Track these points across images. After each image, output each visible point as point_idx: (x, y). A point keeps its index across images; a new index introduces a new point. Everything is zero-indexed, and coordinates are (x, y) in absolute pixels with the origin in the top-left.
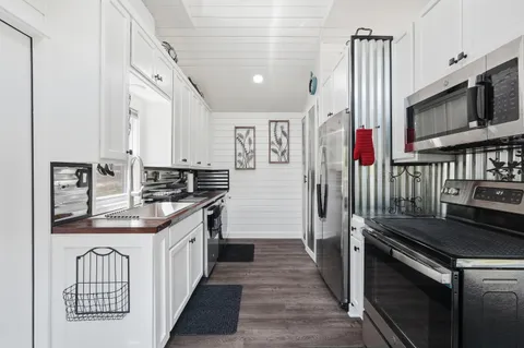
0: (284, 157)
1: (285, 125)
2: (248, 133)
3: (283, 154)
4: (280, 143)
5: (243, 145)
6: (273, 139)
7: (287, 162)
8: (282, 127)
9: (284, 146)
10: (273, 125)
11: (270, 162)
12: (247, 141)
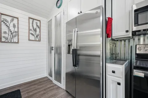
0: (38, 38)
1: (38, 22)
2: (12, 20)
3: (37, 36)
4: (35, 30)
5: (8, 27)
6: (31, 28)
7: (40, 41)
8: (37, 23)
9: (38, 32)
10: (31, 20)
11: (29, 40)
12: (12, 25)
